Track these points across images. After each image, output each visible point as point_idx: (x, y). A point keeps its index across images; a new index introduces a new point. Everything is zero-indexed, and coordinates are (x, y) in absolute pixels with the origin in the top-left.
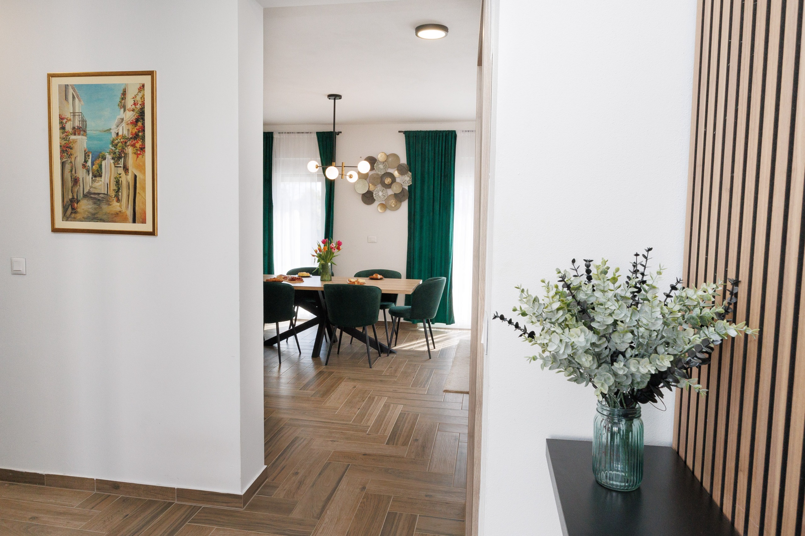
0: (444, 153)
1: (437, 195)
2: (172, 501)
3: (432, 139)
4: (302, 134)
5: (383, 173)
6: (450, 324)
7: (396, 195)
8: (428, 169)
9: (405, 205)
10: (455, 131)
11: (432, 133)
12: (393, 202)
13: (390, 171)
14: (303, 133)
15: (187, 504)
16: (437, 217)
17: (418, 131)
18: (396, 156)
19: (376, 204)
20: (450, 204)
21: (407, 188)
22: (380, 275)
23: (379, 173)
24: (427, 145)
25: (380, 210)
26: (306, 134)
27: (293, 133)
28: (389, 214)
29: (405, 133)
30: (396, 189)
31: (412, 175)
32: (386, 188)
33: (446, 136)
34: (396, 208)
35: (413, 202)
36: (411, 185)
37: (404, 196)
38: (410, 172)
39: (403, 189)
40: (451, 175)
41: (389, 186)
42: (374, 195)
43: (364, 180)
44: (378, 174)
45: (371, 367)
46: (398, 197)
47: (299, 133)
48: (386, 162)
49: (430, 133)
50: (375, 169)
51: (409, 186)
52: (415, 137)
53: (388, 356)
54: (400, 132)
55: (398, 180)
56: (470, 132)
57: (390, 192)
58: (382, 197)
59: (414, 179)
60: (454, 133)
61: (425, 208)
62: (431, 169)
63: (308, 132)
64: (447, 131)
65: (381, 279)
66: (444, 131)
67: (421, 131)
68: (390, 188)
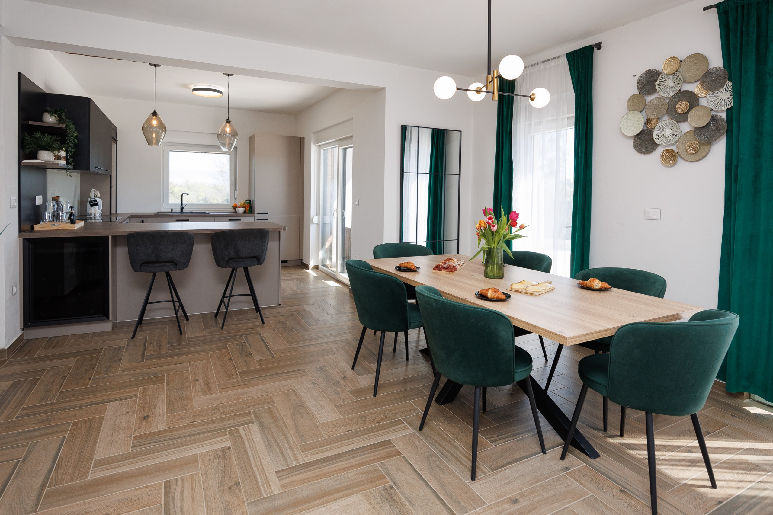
4: (548, 62)
5: (672, 95)
7: (700, 132)
12: (693, 145)
13: (687, 87)
14: (549, 60)
18: (700, 58)
19: (659, 151)
21: (724, 115)
23: (666, 95)
25: (666, 162)
26: (553, 61)
27: (537, 64)
29: (718, 8)
30: (698, 120)
31: (734, 86)
32: (678, 122)
34: (701, 156)
35: (734, 140)
36: (732, 108)
37: (717, 130)
38: (731, 82)
39: (714, 119)
41: (683, 117)
42: (655, 137)
43: (636, 112)
44: (663, 98)
46: (705, 135)
47: (544, 62)
48: (678, 74)
50: (658, 89)
51: (727, 111)
52: (739, 9)
54: (705, 9)
55: (703, 102)
57: (685, 127)
58: (670, 137)
59: (737, 94)
63: (555, 57)
65: (601, 290)
68: (686, 120)
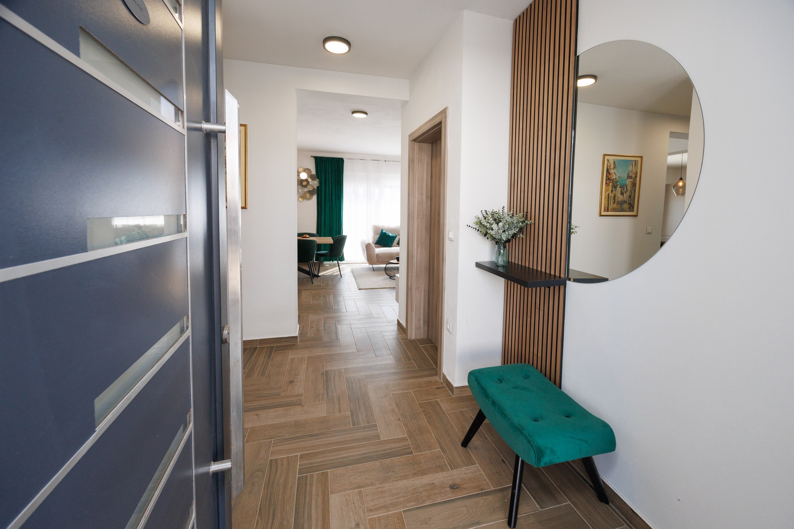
0: (337, 170)
1: (334, 192)
2: (256, 347)
3: (330, 162)
6: (342, 261)
7: (309, 192)
8: (328, 178)
9: (315, 198)
10: (343, 158)
11: (330, 159)
12: (308, 195)
15: (265, 346)
16: (334, 203)
17: (322, 157)
18: (309, 170)
19: (298, 196)
20: (341, 198)
21: (316, 188)
22: (308, 235)
24: (327, 165)
25: (300, 200)
28: (306, 202)
29: (314, 157)
30: (310, 188)
31: (319, 180)
32: (303, 187)
33: (338, 160)
34: (310, 199)
35: (320, 196)
36: (318, 186)
37: (314, 192)
38: (318, 179)
39: (314, 188)
40: (341, 181)
41: (305, 186)
45: (313, 284)
46: (311, 193)
49: (329, 159)
51: (317, 187)
52: (320, 160)
53: (318, 278)
54: (311, 156)
55: (310, 183)
56: (351, 160)
57: (306, 190)
58: (302, 192)
59: (320, 182)
60: (342, 159)
61: (327, 199)
62: (330, 178)
64: (339, 158)
65: (308, 237)
66: (337, 158)
67: (324, 157)
68: (306, 187)
